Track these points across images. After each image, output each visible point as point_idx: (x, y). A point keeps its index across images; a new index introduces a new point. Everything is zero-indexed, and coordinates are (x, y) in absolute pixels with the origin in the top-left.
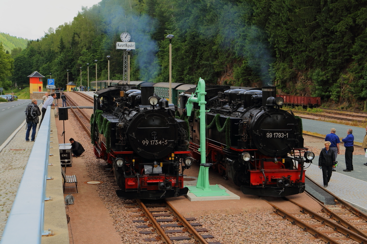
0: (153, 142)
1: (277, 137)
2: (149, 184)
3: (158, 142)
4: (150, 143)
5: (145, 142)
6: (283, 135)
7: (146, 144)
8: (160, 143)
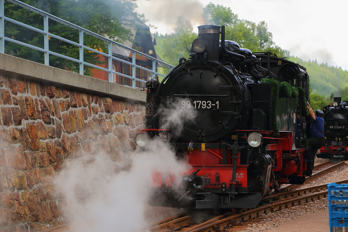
0: (336, 127)
1: (199, 108)
2: (333, 150)
3: (339, 127)
4: (334, 127)
5: (331, 127)
6: (209, 105)
7: (331, 128)
8: (340, 127)
